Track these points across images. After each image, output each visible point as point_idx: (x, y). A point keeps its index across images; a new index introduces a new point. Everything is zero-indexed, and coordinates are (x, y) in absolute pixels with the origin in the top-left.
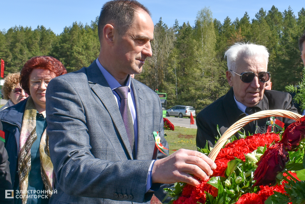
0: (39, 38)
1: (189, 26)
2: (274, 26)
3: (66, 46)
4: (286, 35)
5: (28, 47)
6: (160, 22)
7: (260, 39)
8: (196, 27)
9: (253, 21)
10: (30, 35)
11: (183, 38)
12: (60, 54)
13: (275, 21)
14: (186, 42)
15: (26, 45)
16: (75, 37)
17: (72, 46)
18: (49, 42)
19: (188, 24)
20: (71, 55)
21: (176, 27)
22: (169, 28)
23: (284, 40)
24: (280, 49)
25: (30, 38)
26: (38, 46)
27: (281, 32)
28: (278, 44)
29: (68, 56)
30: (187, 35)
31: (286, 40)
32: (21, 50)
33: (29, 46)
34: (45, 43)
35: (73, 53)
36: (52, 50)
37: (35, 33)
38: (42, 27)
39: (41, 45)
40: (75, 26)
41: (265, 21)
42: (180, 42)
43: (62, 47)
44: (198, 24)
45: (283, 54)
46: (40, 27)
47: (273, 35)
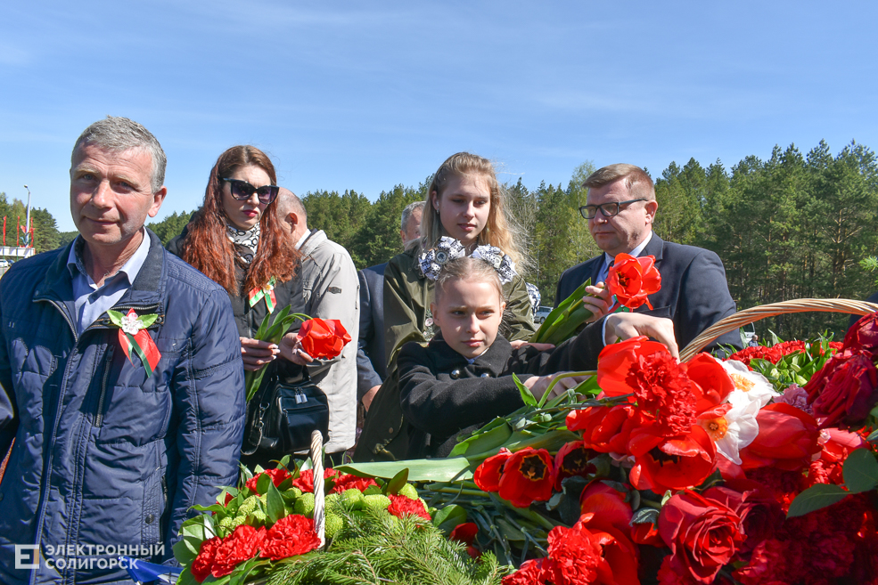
0: (349, 206)
1: (559, 189)
2: (692, 189)
3: (385, 218)
4: (712, 202)
5: (335, 219)
6: (519, 184)
7: (669, 209)
8: (568, 192)
9: (658, 180)
10: (337, 203)
11: (551, 207)
12: (377, 229)
13: (694, 181)
14: (554, 214)
15: (331, 216)
16: (398, 205)
17: (393, 218)
18: (362, 213)
19: (559, 187)
20: (391, 231)
21: (542, 191)
22: (529, 194)
23: (709, 212)
24: (702, 225)
25: (337, 207)
26: (347, 218)
27: (703, 199)
28: (698, 218)
29: (386, 232)
30: (557, 203)
31: (712, 211)
32: (325, 223)
33: (336, 217)
34: (358, 214)
35: (394, 228)
36: (366, 223)
37: (343, 200)
38: (352, 192)
39: (350, 215)
40: (398, 190)
41: (677, 181)
42: (546, 212)
43: (379, 220)
44: (572, 185)
45: (707, 233)
46: (349, 193)
47: (690, 203)
